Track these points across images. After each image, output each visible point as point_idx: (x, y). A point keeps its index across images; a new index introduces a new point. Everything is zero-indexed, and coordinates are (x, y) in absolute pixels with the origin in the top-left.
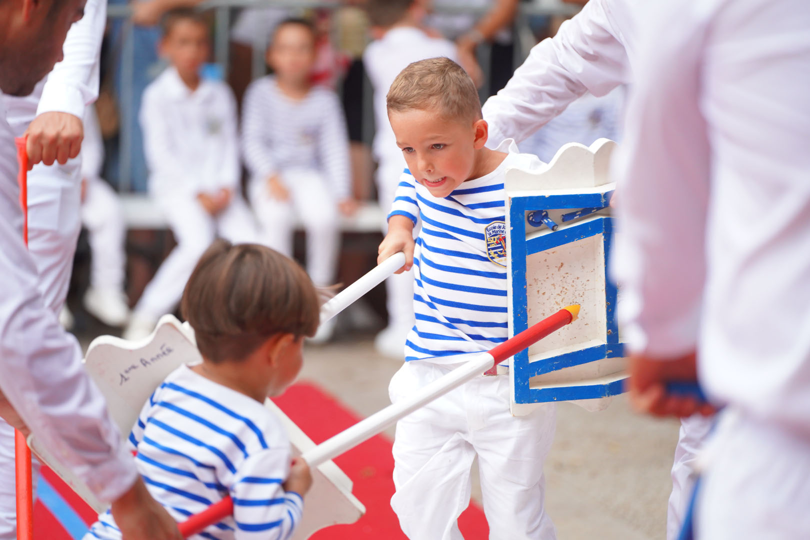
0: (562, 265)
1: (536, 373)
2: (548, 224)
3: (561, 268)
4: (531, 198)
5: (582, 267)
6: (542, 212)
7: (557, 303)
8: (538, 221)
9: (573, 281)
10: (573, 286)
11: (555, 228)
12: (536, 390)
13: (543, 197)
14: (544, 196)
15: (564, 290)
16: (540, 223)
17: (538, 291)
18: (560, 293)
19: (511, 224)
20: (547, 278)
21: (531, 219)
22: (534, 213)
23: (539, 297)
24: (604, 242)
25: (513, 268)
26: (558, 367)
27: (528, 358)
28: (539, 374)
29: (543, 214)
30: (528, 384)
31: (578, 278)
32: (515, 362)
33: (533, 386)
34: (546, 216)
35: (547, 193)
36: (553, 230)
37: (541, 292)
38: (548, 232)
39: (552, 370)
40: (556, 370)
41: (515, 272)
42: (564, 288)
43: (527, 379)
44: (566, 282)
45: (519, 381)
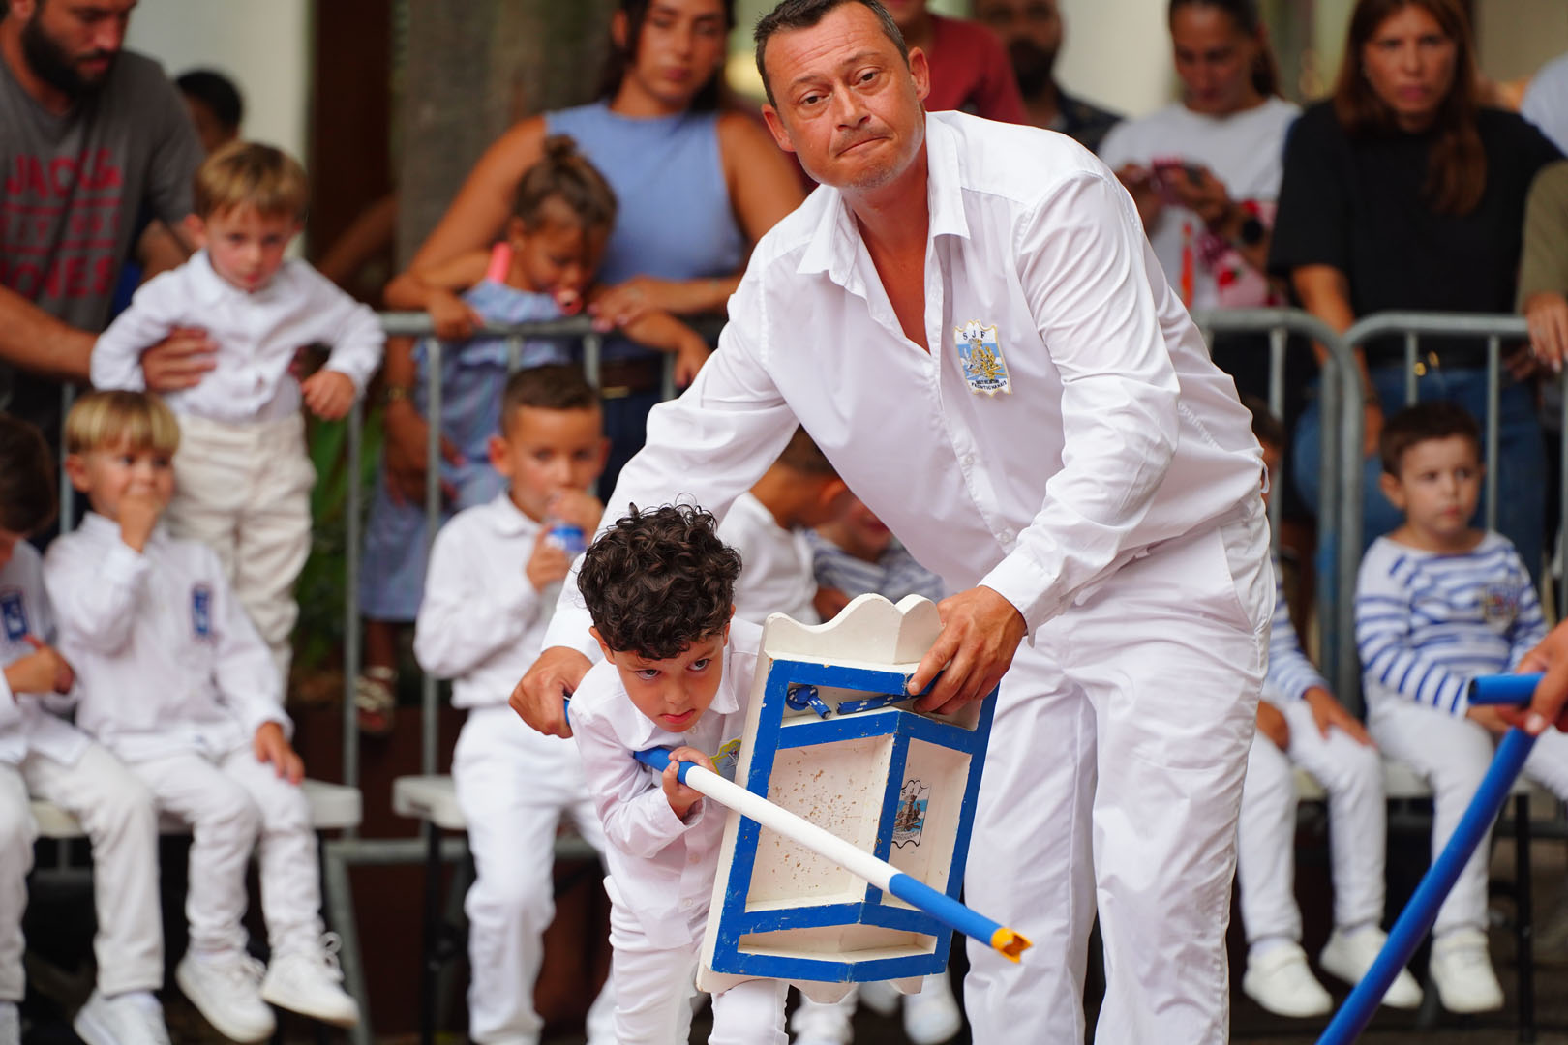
0: (819, 773)
1: (752, 930)
2: (817, 708)
3: (819, 779)
4: (802, 664)
5: (850, 780)
6: (811, 688)
8: (803, 702)
9: (829, 802)
10: (830, 807)
11: (826, 715)
12: (746, 955)
13: (820, 666)
14: (823, 665)
15: (815, 811)
16: (804, 705)
19: (765, 698)
20: (796, 789)
21: (792, 697)
22: (800, 688)
24: (894, 747)
25: (752, 765)
26: (784, 927)
27: (745, 904)
28: (756, 931)
30: (737, 945)
31: (840, 796)
32: (724, 908)
33: (741, 948)
34: (816, 696)
35: (826, 662)
36: (823, 717)
38: (816, 720)
40: (781, 928)
41: (756, 771)
42: (816, 808)
43: (735, 936)
44: (821, 800)
45: (725, 937)
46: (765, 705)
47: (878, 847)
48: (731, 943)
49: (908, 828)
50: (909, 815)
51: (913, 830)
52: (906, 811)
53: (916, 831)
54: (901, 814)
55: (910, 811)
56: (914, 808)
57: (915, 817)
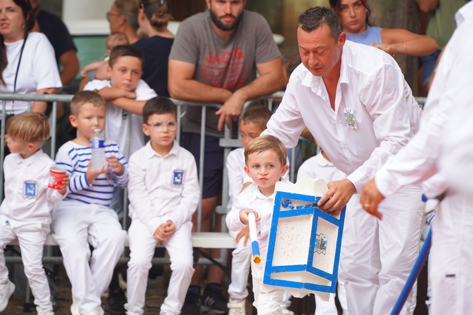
0: (293, 227)
1: (274, 272)
2: (290, 207)
4: (285, 193)
5: (302, 230)
6: (289, 201)
7: (288, 244)
9: (297, 236)
10: (296, 238)
11: (293, 208)
12: (273, 279)
14: (291, 193)
15: (292, 239)
16: (287, 206)
17: (281, 238)
18: (290, 240)
20: (286, 232)
21: (283, 203)
22: (285, 201)
23: (281, 240)
24: (313, 218)
26: (284, 271)
27: (272, 264)
28: (275, 272)
29: (289, 202)
30: (270, 276)
31: (299, 235)
34: (291, 203)
35: (292, 192)
36: (292, 209)
38: (290, 210)
39: (281, 271)
40: (283, 272)
43: (269, 273)
44: (294, 236)
45: (266, 274)
46: (275, 205)
47: (310, 248)
48: (268, 275)
49: (321, 249)
50: (321, 245)
51: (323, 249)
52: (320, 243)
53: (324, 250)
54: (319, 244)
55: (321, 243)
56: (323, 243)
57: (323, 246)
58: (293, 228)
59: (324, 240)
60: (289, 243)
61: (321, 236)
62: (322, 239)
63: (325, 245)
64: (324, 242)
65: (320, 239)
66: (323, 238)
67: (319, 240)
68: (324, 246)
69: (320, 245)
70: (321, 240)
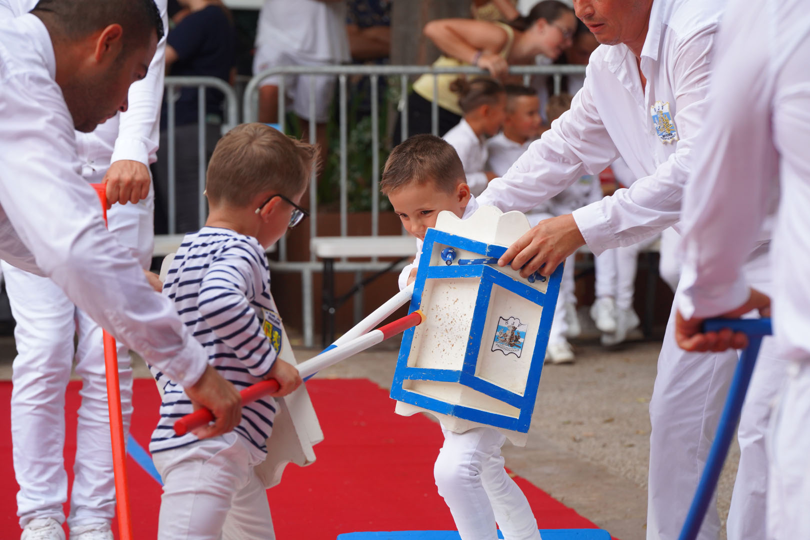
1: (409, 377)
3: (456, 303)
4: (440, 233)
7: (446, 330)
9: (462, 317)
10: (460, 320)
12: (406, 391)
14: (449, 234)
15: (453, 321)
17: (437, 316)
18: (450, 323)
20: (445, 307)
23: (436, 321)
26: (425, 378)
27: (407, 362)
28: (411, 378)
29: (450, 251)
30: (402, 384)
31: (465, 315)
32: (397, 363)
37: (438, 318)
39: (420, 378)
40: (423, 379)
41: (416, 289)
43: (401, 380)
44: (457, 316)
45: (396, 379)
46: (422, 253)
47: (470, 341)
48: (399, 383)
49: (512, 345)
50: (511, 338)
51: (515, 347)
52: (510, 335)
53: (518, 348)
54: (505, 335)
55: (512, 335)
56: (515, 334)
57: (517, 340)
58: (456, 301)
59: (519, 329)
60: (448, 328)
61: (511, 321)
62: (515, 328)
63: (521, 340)
64: (518, 333)
65: (509, 326)
66: (516, 325)
67: (505, 329)
68: (519, 340)
69: (508, 338)
70: (511, 329)
